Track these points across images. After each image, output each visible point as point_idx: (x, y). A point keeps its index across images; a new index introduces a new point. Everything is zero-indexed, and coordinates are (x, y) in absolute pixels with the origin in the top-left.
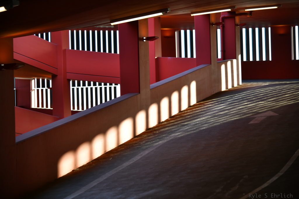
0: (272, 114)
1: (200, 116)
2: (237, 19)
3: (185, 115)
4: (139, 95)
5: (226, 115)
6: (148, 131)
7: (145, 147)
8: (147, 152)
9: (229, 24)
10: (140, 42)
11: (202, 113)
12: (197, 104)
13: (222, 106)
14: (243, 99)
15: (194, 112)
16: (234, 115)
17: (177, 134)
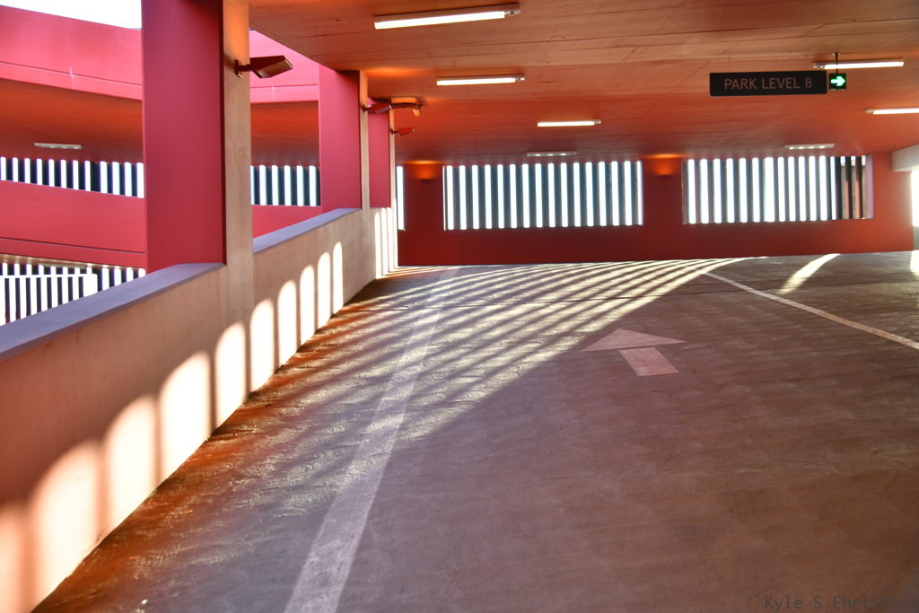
1: (396, 346)
3: (341, 340)
4: (223, 271)
6: (253, 405)
7: (297, 508)
11: (390, 335)
12: (347, 308)
15: (360, 333)
17: (395, 424)
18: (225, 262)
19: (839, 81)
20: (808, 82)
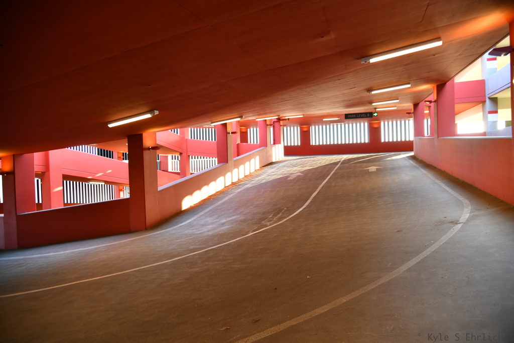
0: (300, 174)
2: (281, 122)
3: (253, 175)
4: (227, 164)
5: (275, 175)
6: (232, 184)
7: (230, 193)
8: (231, 196)
9: (276, 125)
10: (228, 135)
11: (262, 174)
12: (259, 169)
13: (273, 170)
14: (284, 166)
15: (257, 173)
16: (280, 174)
17: (248, 186)
18: (227, 162)
19: (376, 114)
20: (368, 115)
